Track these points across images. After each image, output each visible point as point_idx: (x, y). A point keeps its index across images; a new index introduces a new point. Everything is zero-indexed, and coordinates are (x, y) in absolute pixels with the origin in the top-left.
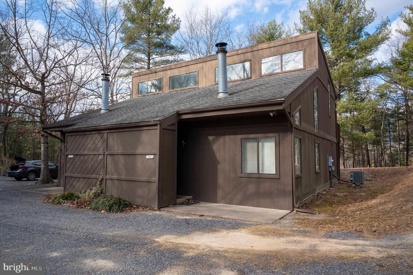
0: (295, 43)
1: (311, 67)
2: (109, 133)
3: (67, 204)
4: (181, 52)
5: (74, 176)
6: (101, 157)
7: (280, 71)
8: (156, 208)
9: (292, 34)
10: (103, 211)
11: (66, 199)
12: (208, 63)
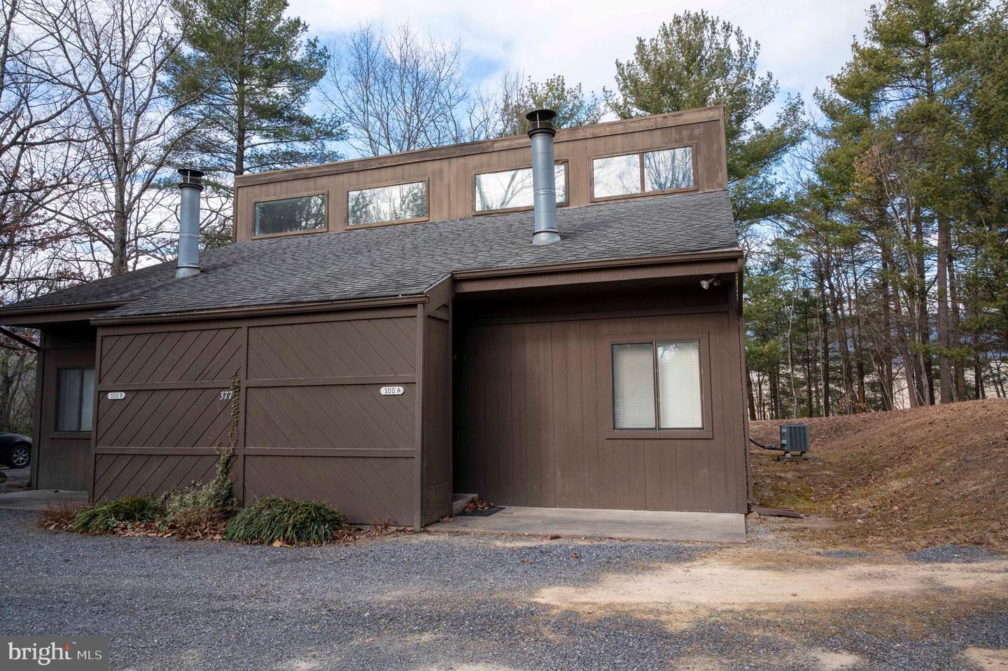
0: (674, 129)
1: (710, 185)
2: (253, 327)
3: (135, 533)
4: (329, 135)
5: (127, 452)
6: (225, 395)
7: (640, 192)
8: (417, 527)
9: (602, 112)
10: (277, 544)
11: (129, 517)
12: (454, 161)
